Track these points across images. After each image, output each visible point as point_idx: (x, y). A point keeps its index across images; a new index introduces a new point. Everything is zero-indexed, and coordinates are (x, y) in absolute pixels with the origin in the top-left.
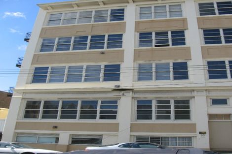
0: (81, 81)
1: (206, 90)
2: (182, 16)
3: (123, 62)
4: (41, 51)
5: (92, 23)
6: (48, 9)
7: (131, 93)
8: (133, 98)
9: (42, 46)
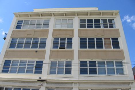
0: (24, 73)
1: (78, 83)
2: (72, 28)
3: (45, 59)
4: (9, 48)
5: (35, 29)
6: (17, 17)
7: (46, 83)
8: (46, 87)
9: (11, 44)
